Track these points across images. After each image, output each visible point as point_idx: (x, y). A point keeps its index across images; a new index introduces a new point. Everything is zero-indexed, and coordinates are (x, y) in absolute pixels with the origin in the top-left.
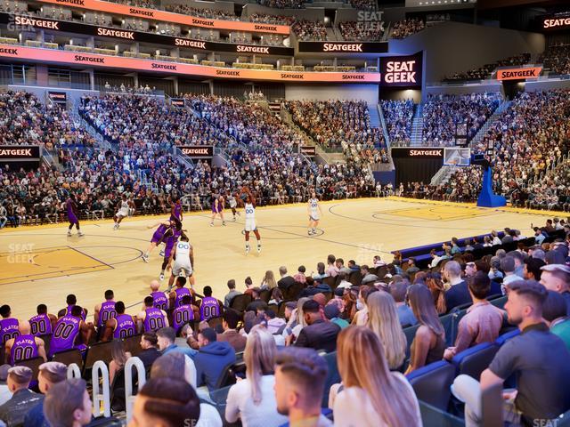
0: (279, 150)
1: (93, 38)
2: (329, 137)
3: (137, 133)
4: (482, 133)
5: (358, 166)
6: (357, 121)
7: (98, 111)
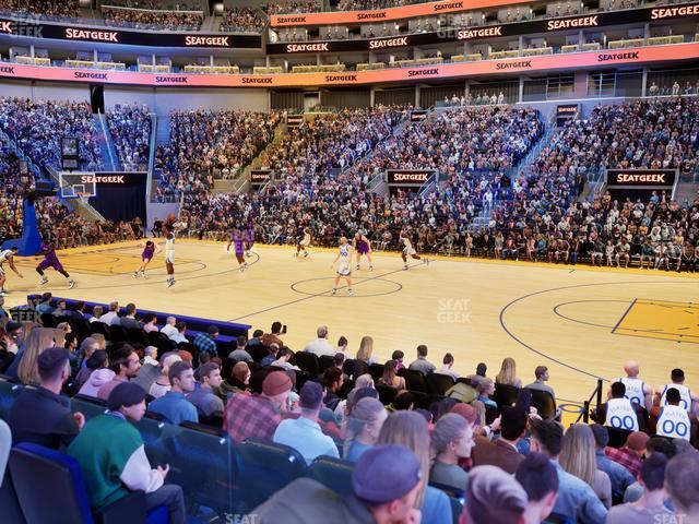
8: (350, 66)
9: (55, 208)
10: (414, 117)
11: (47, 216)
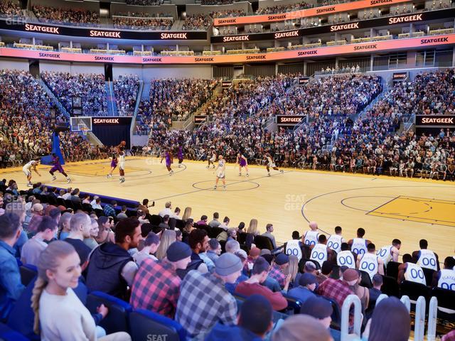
8: (263, 50)
9: (75, 137)
10: (301, 81)
11: (70, 142)
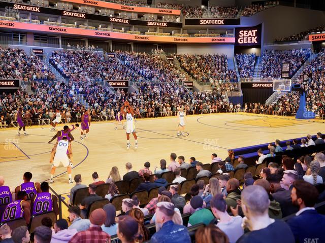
0: (170, 84)
1: (60, 17)
2: (202, 75)
3: (82, 73)
4: (299, 73)
5: (219, 93)
6: (220, 66)
7: (61, 60)
